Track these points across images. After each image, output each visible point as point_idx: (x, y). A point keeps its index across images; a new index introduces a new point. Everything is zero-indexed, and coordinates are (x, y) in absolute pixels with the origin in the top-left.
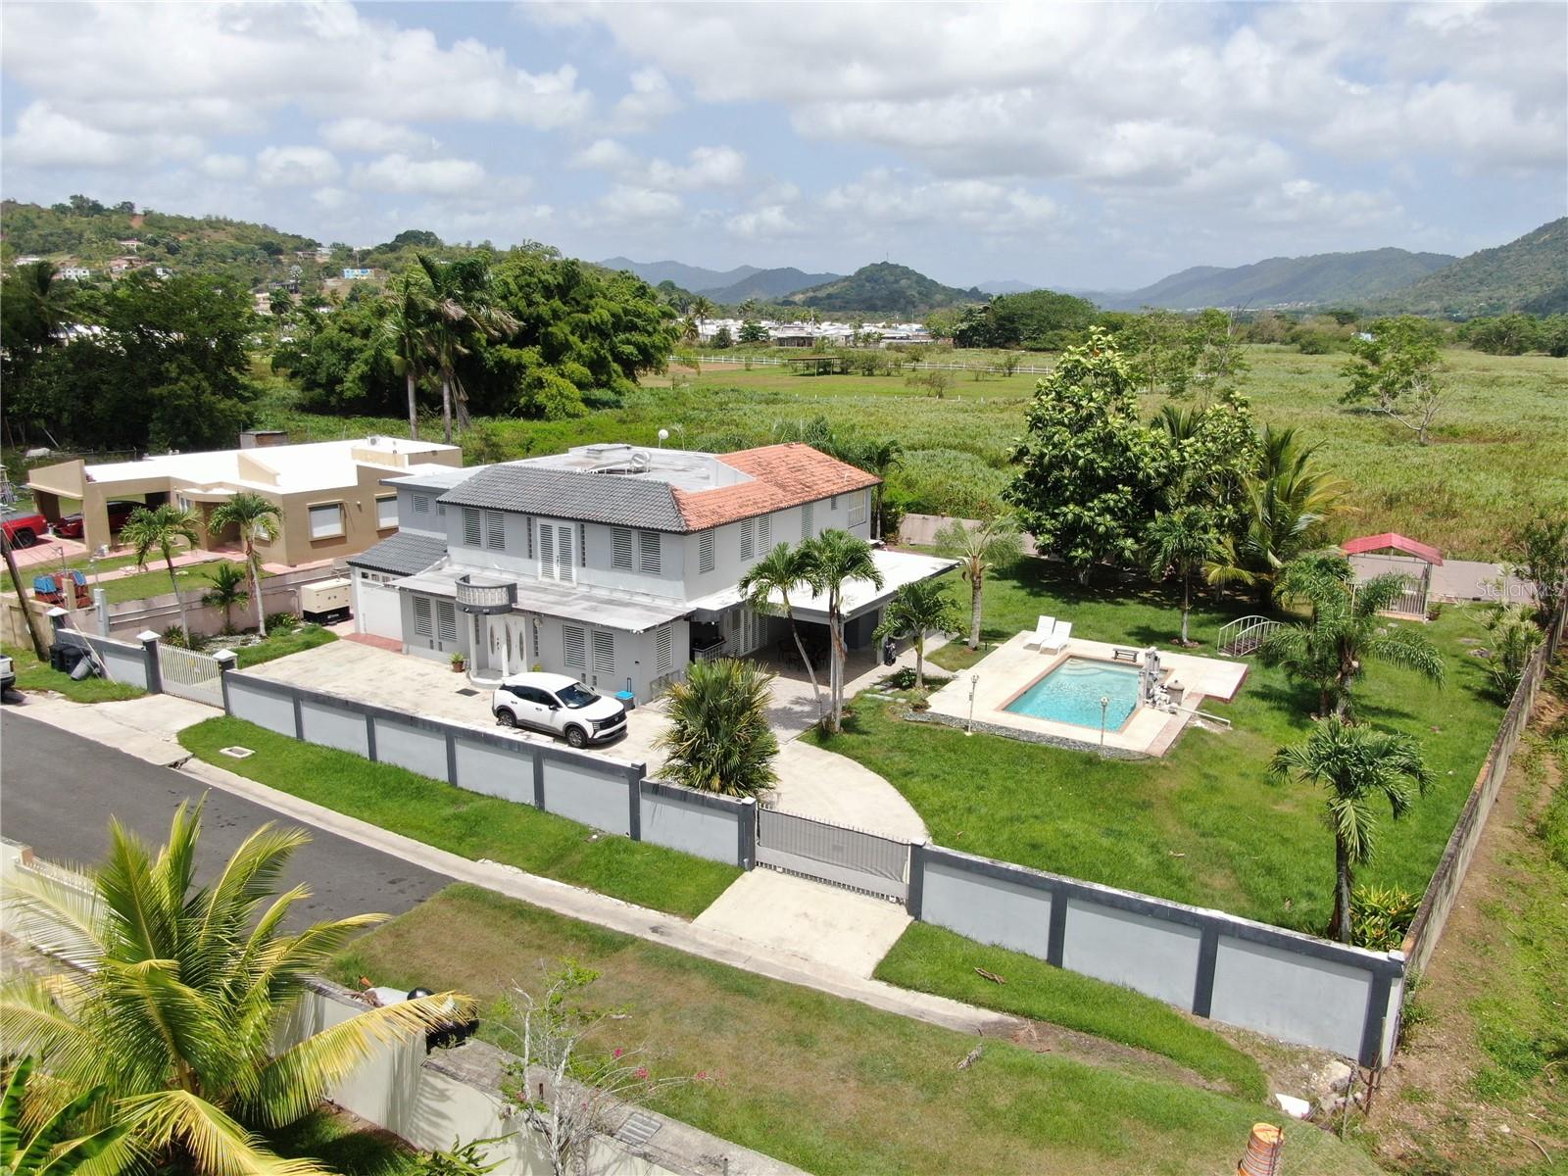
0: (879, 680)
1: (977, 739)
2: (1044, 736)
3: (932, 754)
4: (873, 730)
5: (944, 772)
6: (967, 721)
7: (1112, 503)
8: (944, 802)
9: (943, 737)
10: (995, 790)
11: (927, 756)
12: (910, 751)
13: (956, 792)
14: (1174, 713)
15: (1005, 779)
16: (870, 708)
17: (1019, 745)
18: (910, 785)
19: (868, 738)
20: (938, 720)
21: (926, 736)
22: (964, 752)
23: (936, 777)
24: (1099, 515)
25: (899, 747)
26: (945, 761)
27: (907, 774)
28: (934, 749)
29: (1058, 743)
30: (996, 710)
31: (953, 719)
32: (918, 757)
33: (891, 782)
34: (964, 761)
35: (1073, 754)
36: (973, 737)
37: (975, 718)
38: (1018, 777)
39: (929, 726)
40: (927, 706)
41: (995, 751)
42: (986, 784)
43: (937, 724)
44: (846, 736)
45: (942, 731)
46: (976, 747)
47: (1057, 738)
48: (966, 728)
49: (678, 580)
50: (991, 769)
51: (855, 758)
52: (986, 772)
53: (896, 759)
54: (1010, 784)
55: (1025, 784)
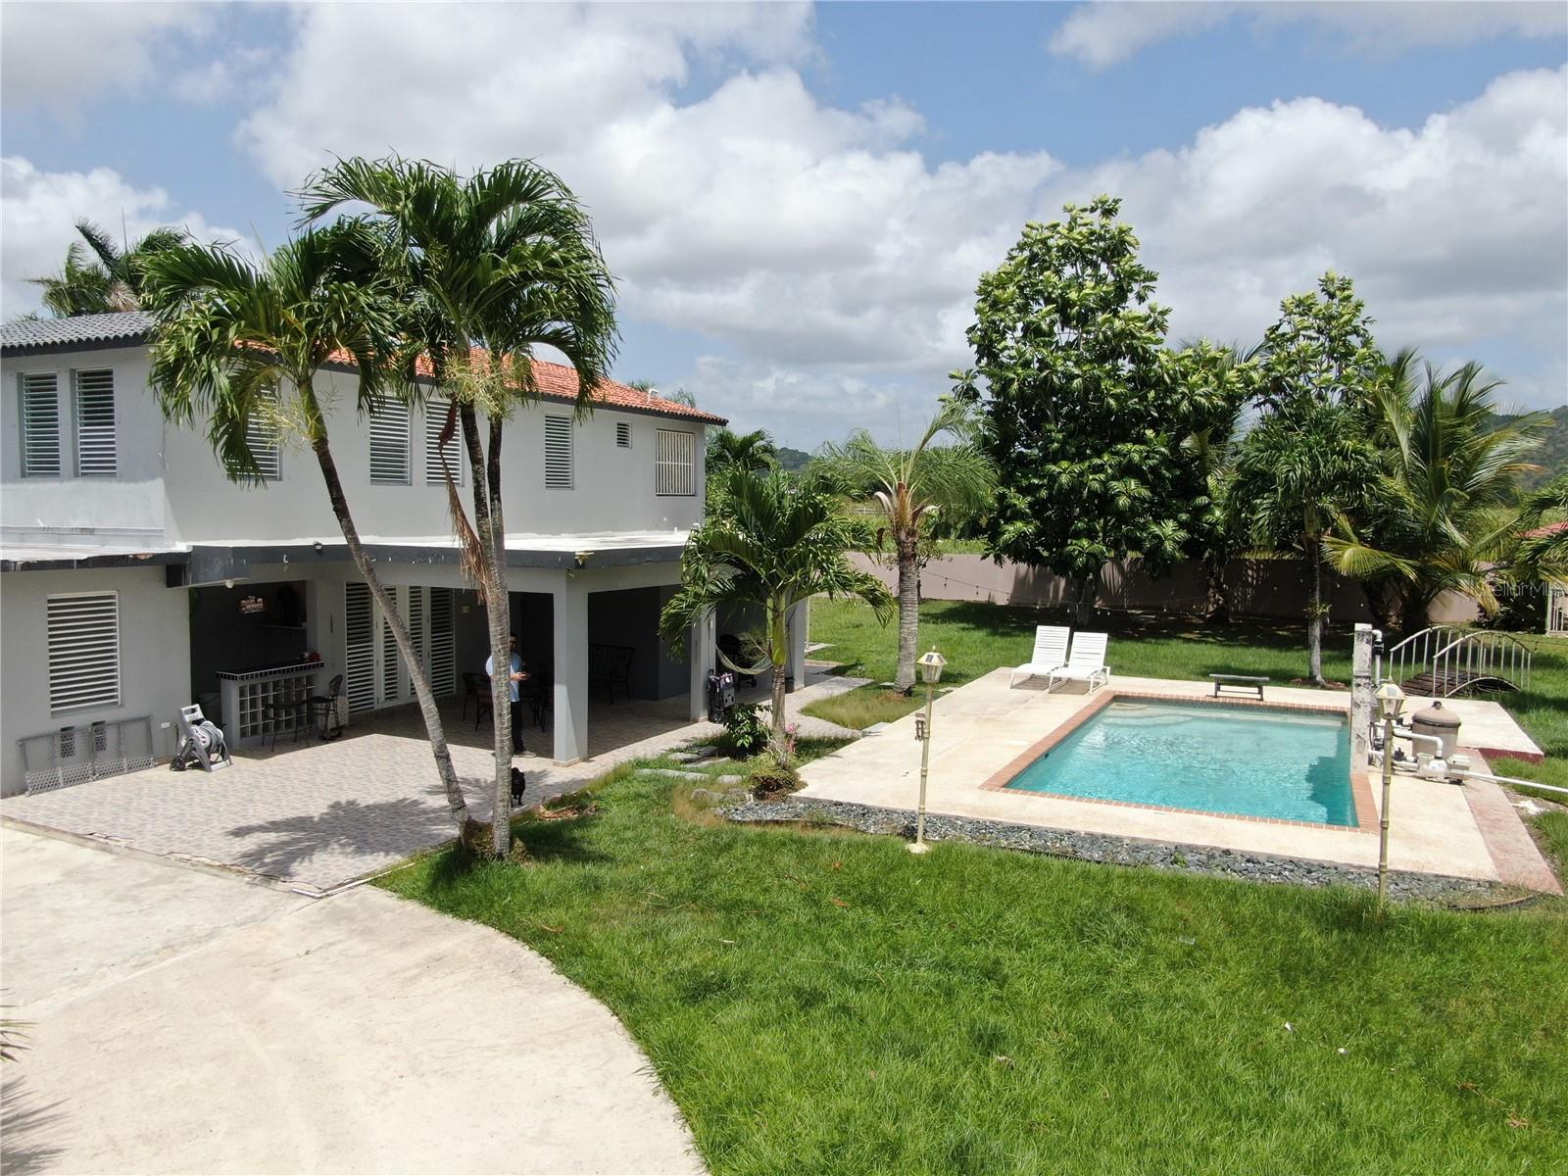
0: (684, 745)
1: (944, 863)
2: (1150, 845)
3: (803, 916)
4: (625, 851)
5: (843, 978)
6: (913, 817)
7: (1136, 457)
8: (847, 1117)
9: (840, 859)
10: (1048, 1046)
11: (786, 920)
12: (729, 907)
13: (894, 1066)
14: (1458, 782)
15: (1073, 999)
16: (639, 796)
17: (1086, 876)
18: (706, 1037)
19: (603, 872)
20: (823, 816)
21: (786, 860)
22: (907, 905)
23: (809, 999)
24: (1114, 478)
25: (695, 897)
26: (847, 936)
27: (701, 990)
28: (811, 899)
29: (1201, 864)
30: (988, 786)
31: (865, 812)
32: (754, 925)
33: (636, 1028)
34: (911, 935)
35: (1277, 897)
36: (933, 856)
37: (932, 807)
38: (1114, 986)
39: (797, 832)
40: (793, 784)
41: (1012, 897)
42: (1006, 1022)
43: (819, 825)
44: (531, 869)
45: (835, 843)
46: (947, 885)
47: (1192, 849)
48: (910, 834)
49: (152, 476)
50: (1012, 961)
51: (535, 938)
52: (992, 972)
53: (676, 936)
54: (1096, 1016)
55: (1151, 1018)
